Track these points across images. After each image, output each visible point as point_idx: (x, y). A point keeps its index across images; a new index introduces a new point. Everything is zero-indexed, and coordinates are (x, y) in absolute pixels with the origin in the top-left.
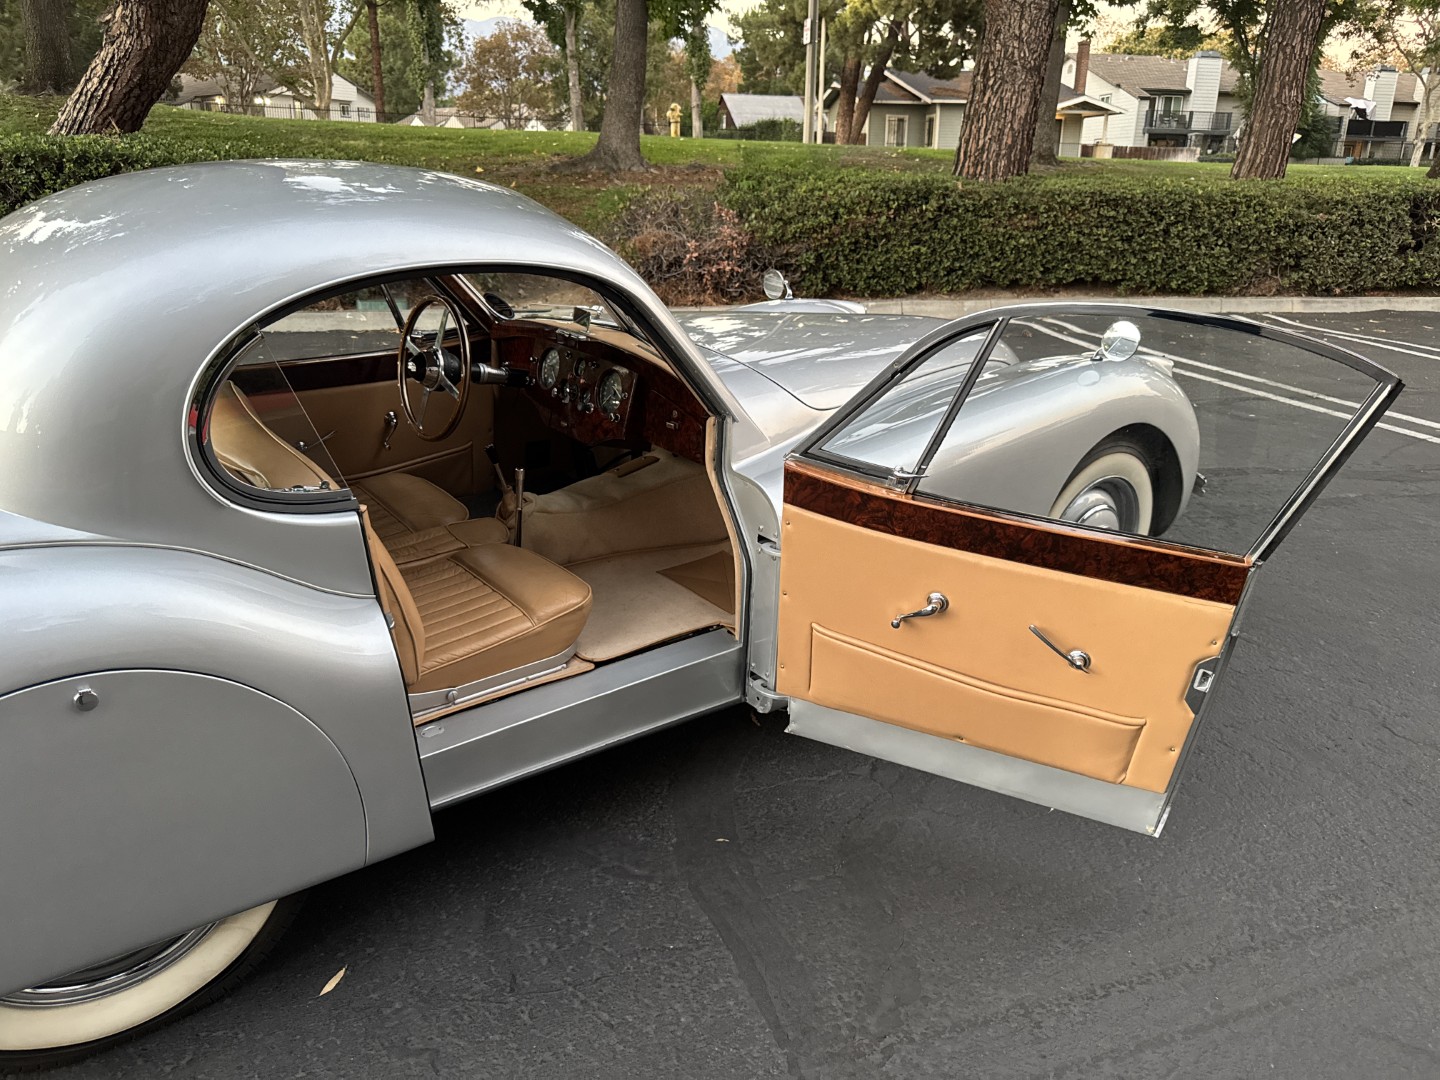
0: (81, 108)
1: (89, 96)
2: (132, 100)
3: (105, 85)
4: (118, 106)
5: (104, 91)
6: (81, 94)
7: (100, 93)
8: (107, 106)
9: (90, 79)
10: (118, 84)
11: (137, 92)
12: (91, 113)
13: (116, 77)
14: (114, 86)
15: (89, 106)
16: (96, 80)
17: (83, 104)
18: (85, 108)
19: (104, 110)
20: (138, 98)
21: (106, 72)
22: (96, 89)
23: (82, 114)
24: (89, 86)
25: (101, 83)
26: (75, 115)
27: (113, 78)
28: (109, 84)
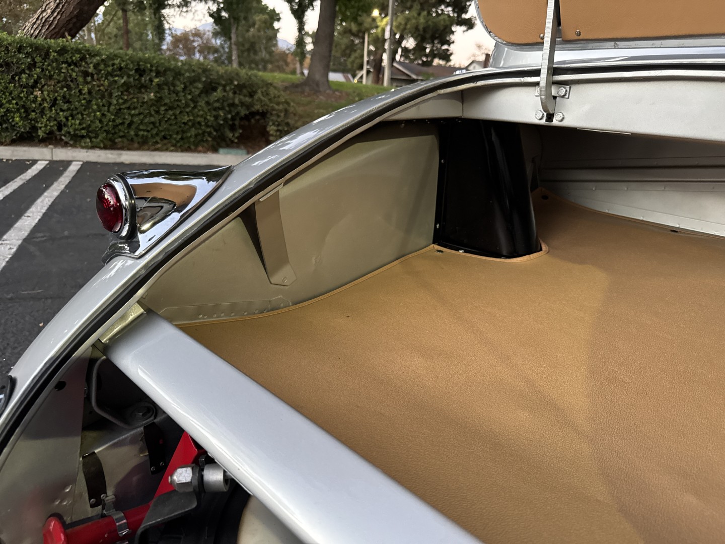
0: (37, 28)
1: (43, 21)
2: (71, 25)
3: (55, 14)
4: (62, 28)
5: (54, 18)
6: (37, 19)
7: (52, 19)
8: (54, 28)
9: (45, 10)
10: (64, 15)
11: (75, 20)
12: (43, 31)
13: (63, 10)
14: (61, 15)
15: (42, 26)
16: (49, 11)
17: (39, 25)
18: (40, 28)
19: (53, 29)
20: (74, 24)
21: (57, 7)
22: (49, 17)
23: (37, 32)
24: (44, 14)
25: (53, 12)
26: (32, 31)
27: (61, 11)
28: (58, 13)
